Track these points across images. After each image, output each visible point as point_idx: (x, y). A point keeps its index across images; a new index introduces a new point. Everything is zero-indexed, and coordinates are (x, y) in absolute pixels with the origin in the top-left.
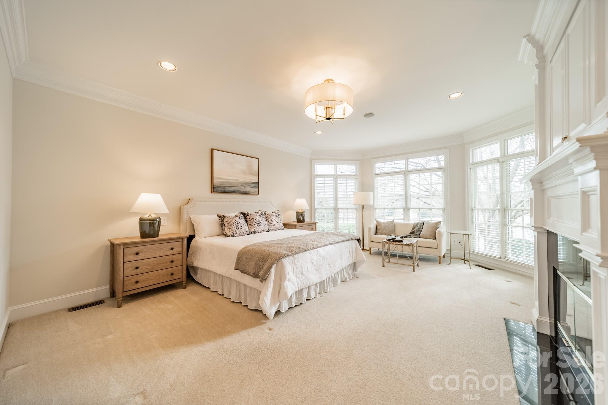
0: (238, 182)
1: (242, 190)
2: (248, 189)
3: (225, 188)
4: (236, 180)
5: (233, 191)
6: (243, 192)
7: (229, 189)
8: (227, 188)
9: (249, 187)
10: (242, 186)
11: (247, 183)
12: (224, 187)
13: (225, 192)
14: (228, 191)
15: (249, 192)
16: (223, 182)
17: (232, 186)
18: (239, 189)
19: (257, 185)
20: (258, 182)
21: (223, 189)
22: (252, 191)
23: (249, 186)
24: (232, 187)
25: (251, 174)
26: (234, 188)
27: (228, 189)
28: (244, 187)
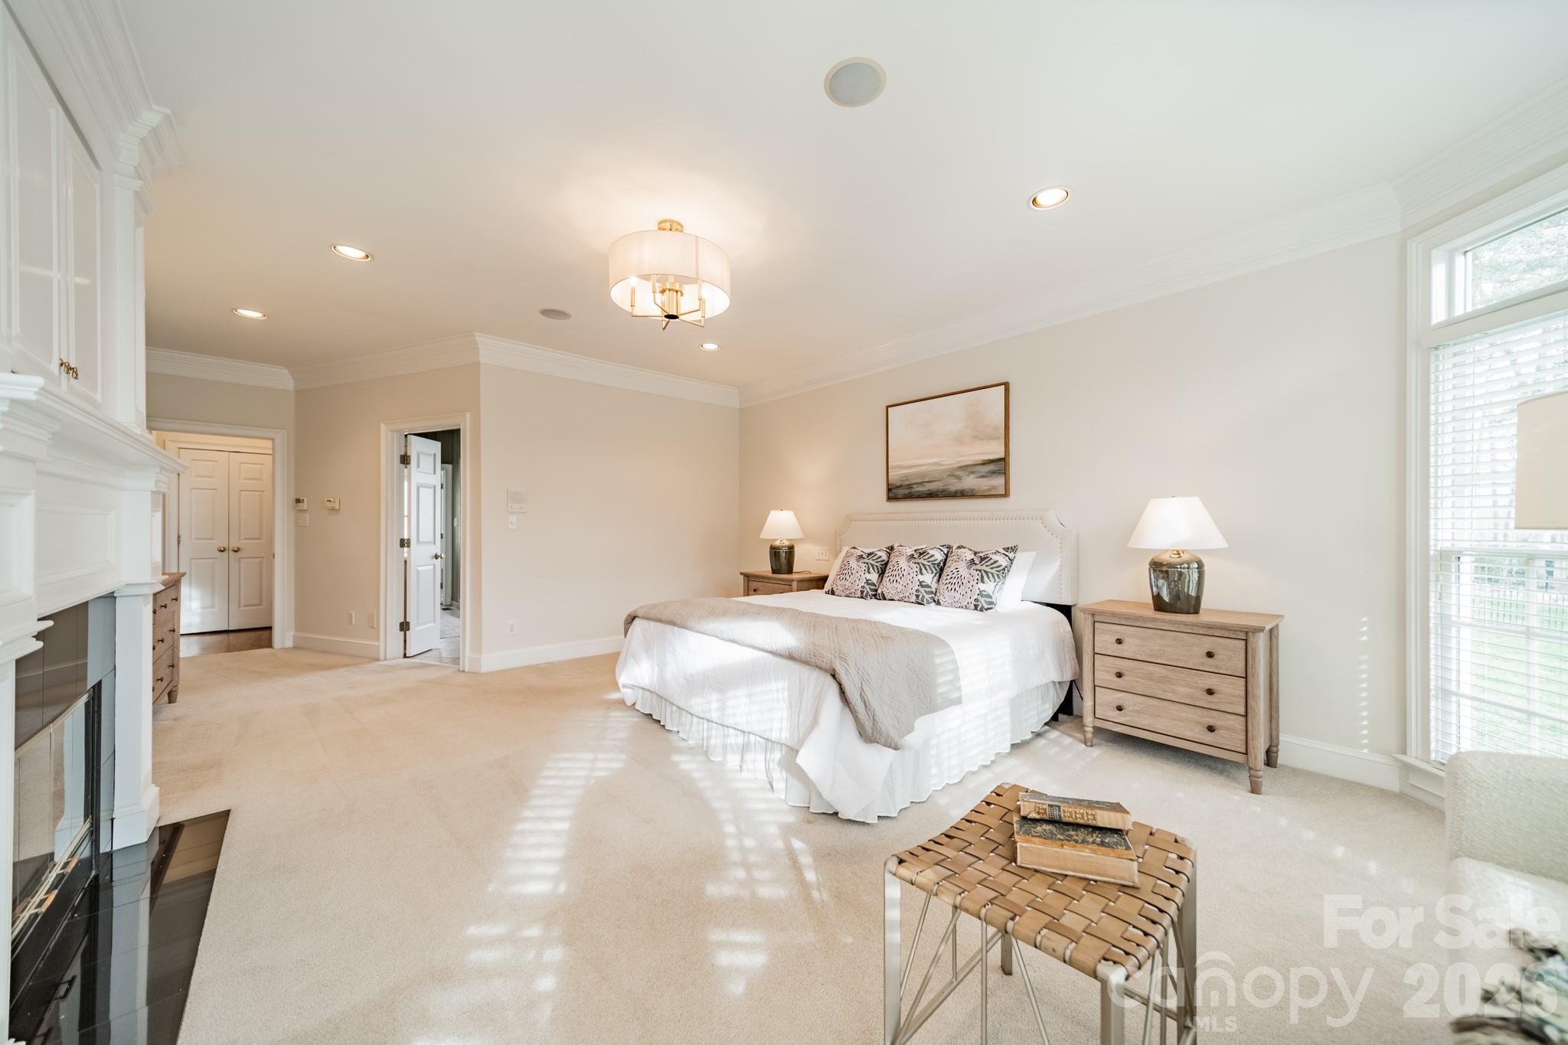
0: (940, 468)
1: (953, 489)
2: (969, 482)
3: (911, 488)
4: (937, 464)
5: (930, 492)
6: (956, 491)
7: (921, 489)
8: (915, 486)
9: (972, 476)
10: (953, 476)
11: (966, 466)
12: (910, 486)
13: (911, 496)
14: (917, 494)
15: (972, 490)
16: (906, 476)
17: (926, 480)
18: (944, 485)
19: (1001, 466)
20: (1002, 455)
21: (907, 491)
22: (985, 488)
23: (973, 473)
24: (927, 484)
25: (981, 437)
26: (933, 484)
27: (917, 489)
28: (959, 478)
